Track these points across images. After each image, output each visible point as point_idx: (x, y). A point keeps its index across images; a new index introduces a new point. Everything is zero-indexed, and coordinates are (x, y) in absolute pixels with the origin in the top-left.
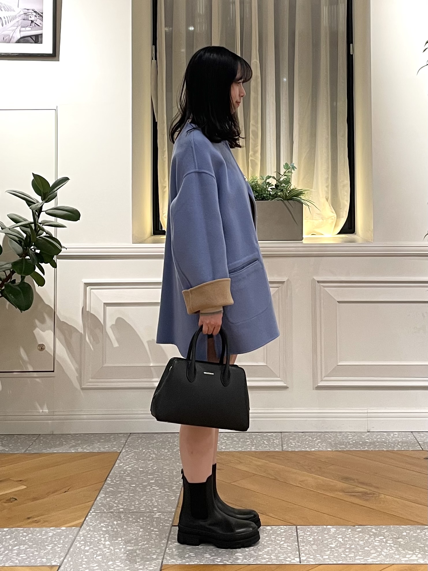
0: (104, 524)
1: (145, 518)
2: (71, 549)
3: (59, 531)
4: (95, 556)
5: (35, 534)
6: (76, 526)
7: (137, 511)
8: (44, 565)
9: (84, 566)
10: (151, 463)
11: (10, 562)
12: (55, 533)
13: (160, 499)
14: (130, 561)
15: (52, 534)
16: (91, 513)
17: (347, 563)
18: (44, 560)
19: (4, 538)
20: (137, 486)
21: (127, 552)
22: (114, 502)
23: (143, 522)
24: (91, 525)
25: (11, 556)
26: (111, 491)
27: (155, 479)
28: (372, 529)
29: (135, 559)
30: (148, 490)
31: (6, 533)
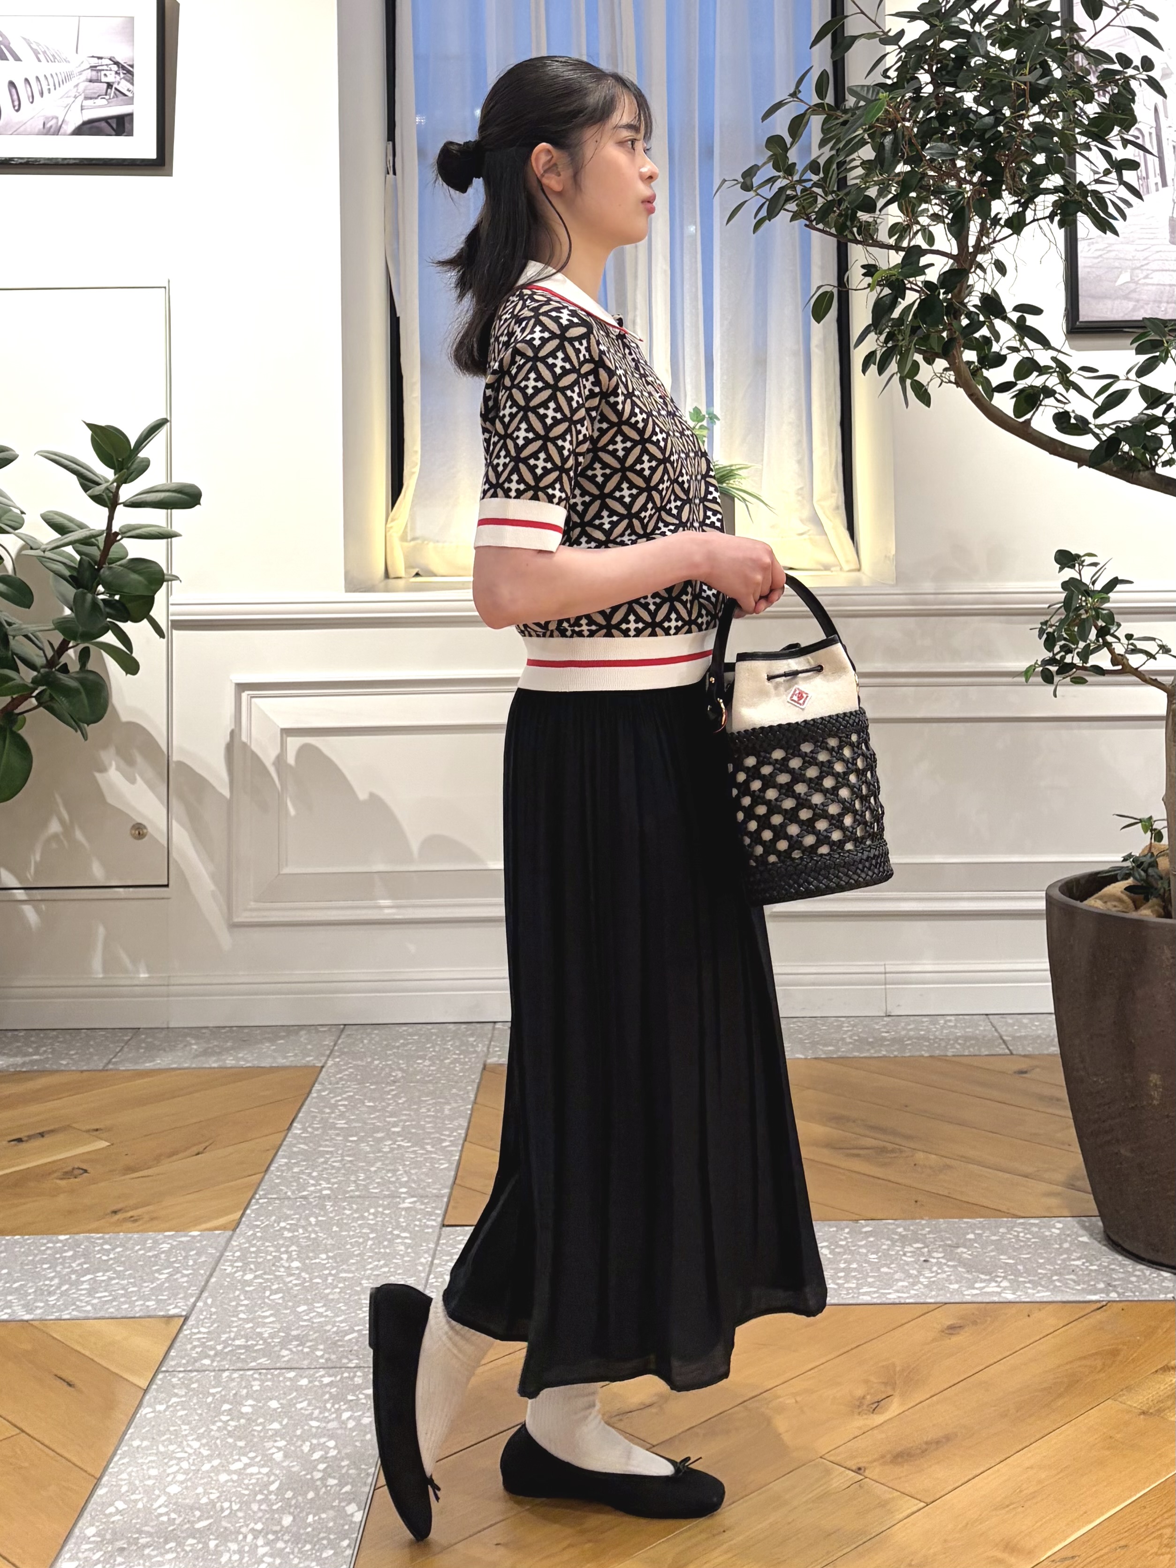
0: (290, 1224)
1: (380, 1209)
2: (213, 1280)
3: (183, 1239)
5: (129, 1245)
6: (223, 1228)
7: (363, 1193)
8: (152, 1313)
9: (242, 1316)
10: (393, 1090)
11: (73, 1310)
12: (175, 1243)
13: (414, 1168)
14: (346, 1304)
15: (169, 1246)
16: (257, 1200)
18: (150, 1304)
19: (58, 1256)
21: (340, 1282)
22: (309, 1175)
23: (377, 1217)
24: (258, 1226)
25: (75, 1296)
26: (302, 1152)
27: (401, 1124)
28: (898, 1226)
29: (360, 1299)
30: (386, 1149)
31: (64, 1246)
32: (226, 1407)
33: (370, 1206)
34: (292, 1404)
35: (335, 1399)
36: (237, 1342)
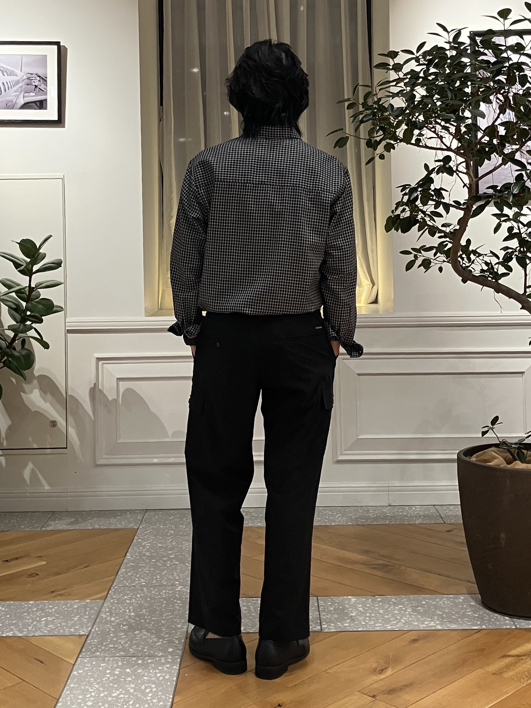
0: (129, 597)
1: (167, 591)
2: (98, 620)
3: (83, 603)
4: (121, 626)
5: (60, 605)
6: (100, 598)
7: (159, 584)
8: (73, 634)
9: (111, 635)
10: (170, 539)
11: (40, 632)
12: (80, 605)
13: (181, 573)
14: (155, 631)
15: (77, 606)
16: (114, 587)
17: (368, 630)
18: (71, 630)
19: (30, 610)
20: (157, 561)
21: (152, 622)
22: (136, 576)
23: (166, 594)
24: (115, 598)
25: (40, 626)
26: (132, 566)
27: (174, 554)
28: (393, 598)
29: (161, 629)
30: (169, 565)
31: (32, 606)
32: (108, 671)
33: (164, 590)
34: (135, 671)
35: (154, 669)
36: (110, 646)
